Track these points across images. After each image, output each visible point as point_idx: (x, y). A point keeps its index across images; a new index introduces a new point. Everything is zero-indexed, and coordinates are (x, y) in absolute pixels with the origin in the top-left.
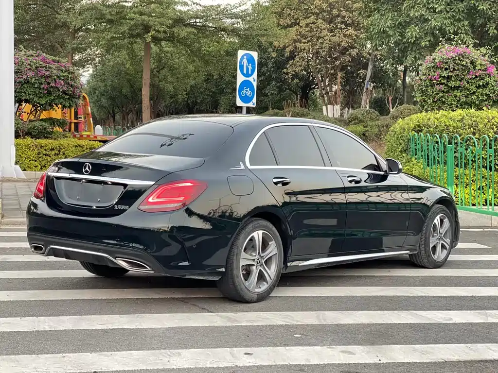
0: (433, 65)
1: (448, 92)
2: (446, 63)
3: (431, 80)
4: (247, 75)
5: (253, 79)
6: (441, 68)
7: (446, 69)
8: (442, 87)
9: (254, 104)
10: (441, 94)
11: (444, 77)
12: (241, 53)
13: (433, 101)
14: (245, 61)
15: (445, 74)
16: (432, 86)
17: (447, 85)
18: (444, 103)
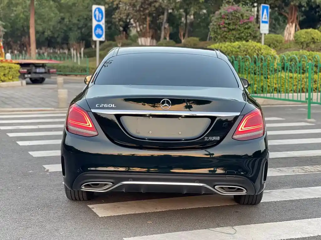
0: (220, 16)
1: (229, 32)
2: (228, 15)
3: (219, 25)
4: (99, 21)
5: (103, 23)
6: (225, 18)
7: (227, 19)
8: (226, 29)
9: (103, 39)
10: (225, 33)
11: (226, 24)
12: (94, 7)
13: (221, 37)
14: (97, 12)
15: (227, 21)
16: (220, 28)
17: (228, 28)
18: (226, 38)
